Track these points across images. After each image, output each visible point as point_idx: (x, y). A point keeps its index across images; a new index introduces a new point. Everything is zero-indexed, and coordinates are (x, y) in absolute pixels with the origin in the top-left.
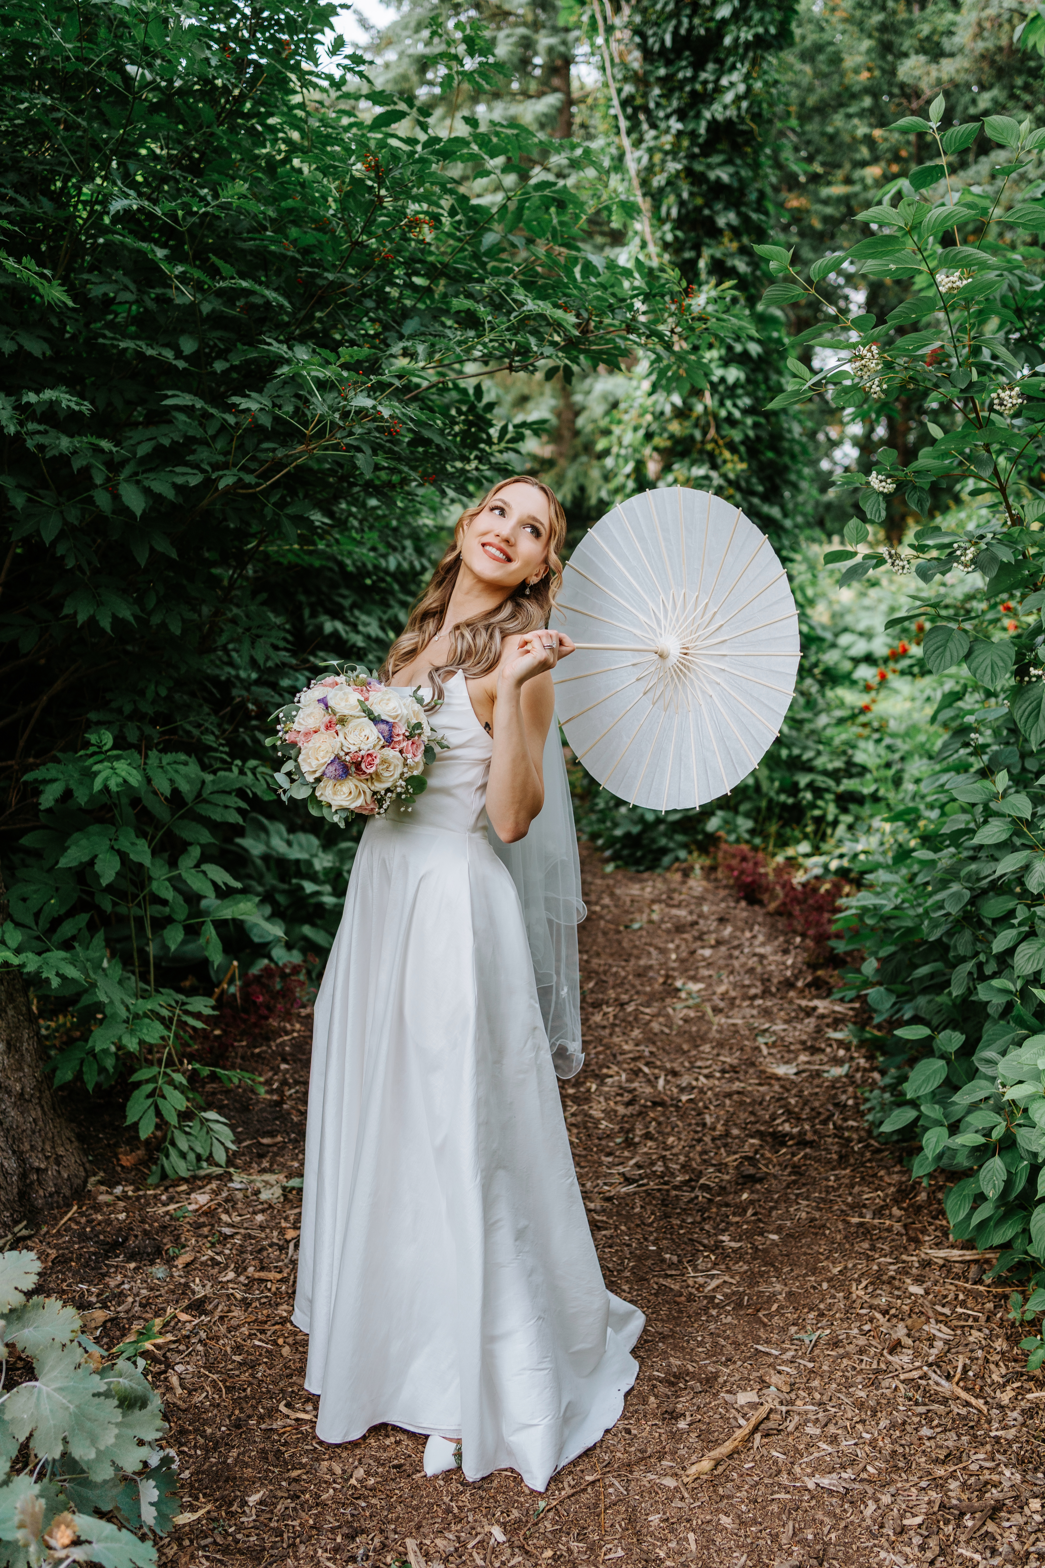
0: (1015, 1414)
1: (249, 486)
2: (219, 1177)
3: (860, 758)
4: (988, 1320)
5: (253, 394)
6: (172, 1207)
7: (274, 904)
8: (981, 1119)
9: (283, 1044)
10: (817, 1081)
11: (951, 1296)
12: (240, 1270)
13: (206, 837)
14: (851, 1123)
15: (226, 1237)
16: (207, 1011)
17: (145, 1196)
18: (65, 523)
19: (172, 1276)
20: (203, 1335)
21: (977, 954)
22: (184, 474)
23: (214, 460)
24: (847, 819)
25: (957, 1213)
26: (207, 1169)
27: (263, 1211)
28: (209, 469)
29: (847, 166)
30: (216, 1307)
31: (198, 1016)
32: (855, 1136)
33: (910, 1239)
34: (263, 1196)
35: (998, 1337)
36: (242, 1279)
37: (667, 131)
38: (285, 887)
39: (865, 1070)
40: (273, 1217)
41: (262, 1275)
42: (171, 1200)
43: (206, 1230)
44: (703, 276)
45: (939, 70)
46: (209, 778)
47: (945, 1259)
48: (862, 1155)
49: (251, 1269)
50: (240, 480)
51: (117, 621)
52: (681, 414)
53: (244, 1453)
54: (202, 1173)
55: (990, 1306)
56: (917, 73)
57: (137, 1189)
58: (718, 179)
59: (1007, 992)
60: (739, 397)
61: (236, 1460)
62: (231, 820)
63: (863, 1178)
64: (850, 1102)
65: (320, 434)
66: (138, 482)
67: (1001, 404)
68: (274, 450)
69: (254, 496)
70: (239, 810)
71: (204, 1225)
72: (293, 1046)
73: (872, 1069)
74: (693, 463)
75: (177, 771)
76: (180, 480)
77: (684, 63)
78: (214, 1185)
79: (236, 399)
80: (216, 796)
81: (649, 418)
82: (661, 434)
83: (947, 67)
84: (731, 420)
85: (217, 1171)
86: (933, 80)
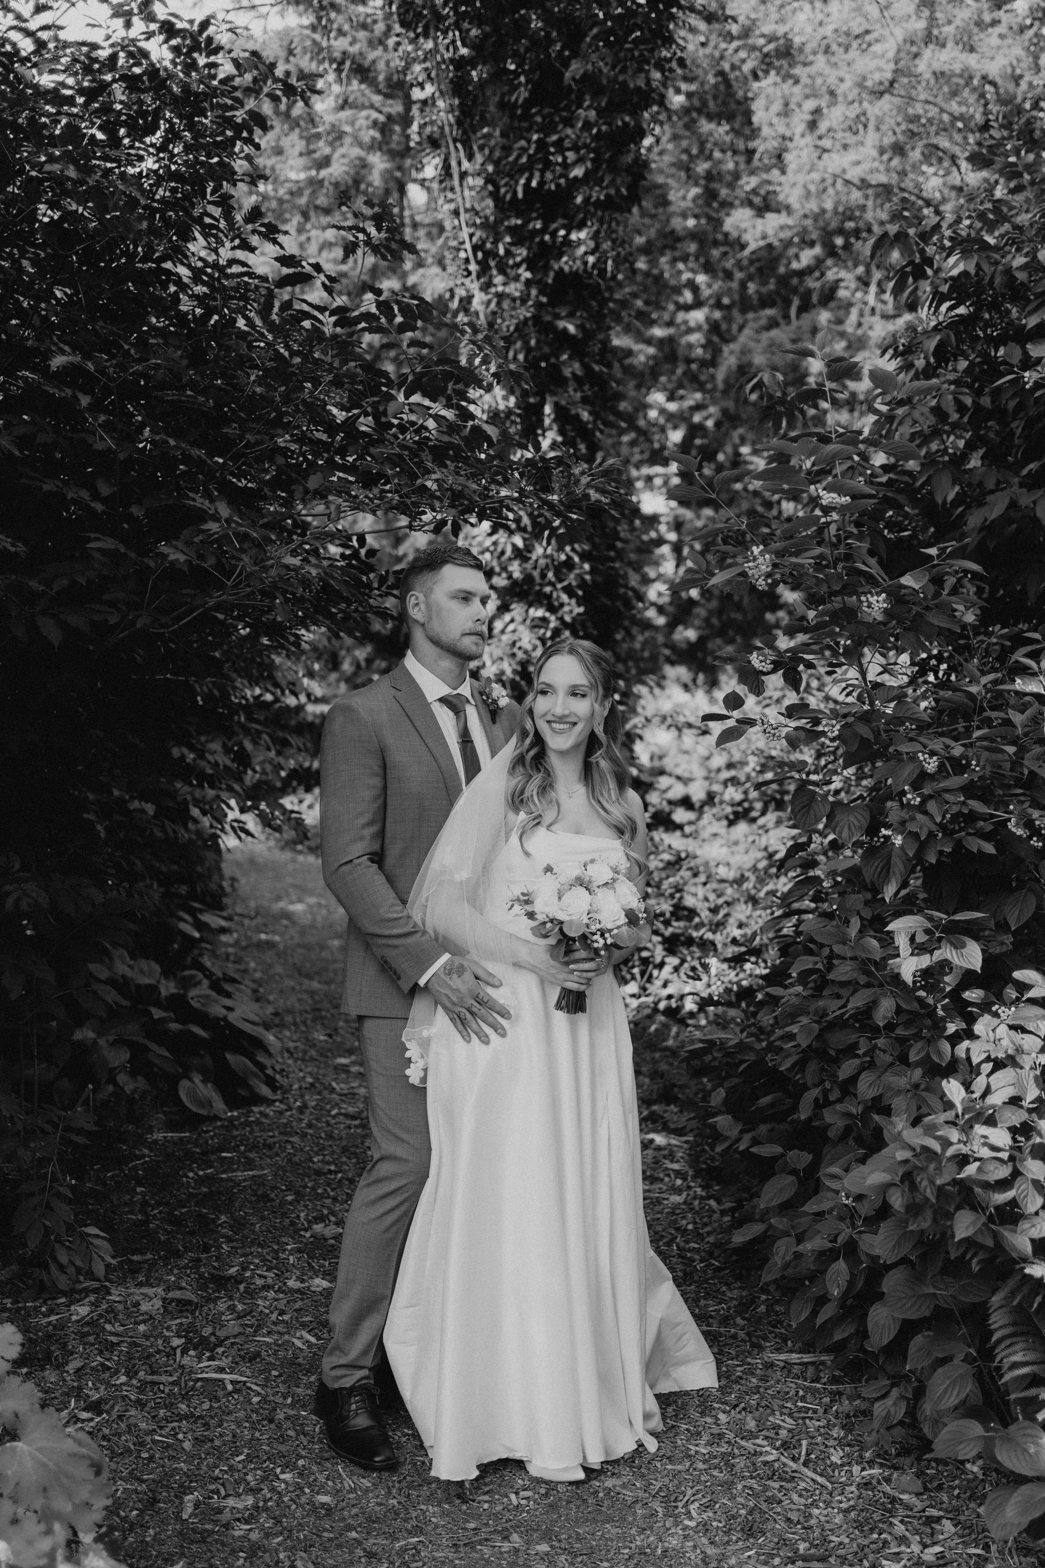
0: (853, 1488)
1: (163, 626)
2: (95, 1291)
3: (689, 901)
4: (825, 1412)
6: (53, 1318)
8: (827, 1227)
9: (135, 1168)
10: (657, 1208)
11: (792, 1393)
12: (131, 1373)
14: (693, 1245)
15: (113, 1344)
16: (90, 1127)
17: (25, 1308)
19: (64, 1380)
20: (106, 1431)
21: (822, 1082)
22: (101, 612)
23: (127, 600)
24: (673, 961)
25: (800, 1314)
26: (85, 1283)
27: (144, 1322)
28: (125, 608)
29: (671, 307)
30: (113, 1407)
31: (81, 1132)
32: (697, 1257)
33: (753, 1345)
34: (144, 1308)
35: (834, 1425)
36: (134, 1382)
37: (517, 278)
39: (702, 1198)
40: (155, 1328)
41: (155, 1378)
42: (51, 1312)
43: (91, 1339)
44: (547, 422)
45: (764, 225)
47: (785, 1362)
48: (705, 1272)
49: (142, 1373)
50: (155, 620)
52: (520, 555)
53: (159, 1533)
54: (81, 1286)
55: (827, 1400)
56: (743, 226)
57: (15, 1302)
58: (565, 330)
59: (848, 1115)
61: (155, 1538)
63: (707, 1293)
64: (690, 1227)
66: (54, 615)
67: (869, 607)
71: (88, 1334)
73: (709, 1198)
74: (530, 605)
76: (98, 618)
77: (534, 215)
78: (92, 1298)
82: (499, 574)
83: (772, 222)
84: (569, 564)
85: (95, 1284)
86: (758, 234)
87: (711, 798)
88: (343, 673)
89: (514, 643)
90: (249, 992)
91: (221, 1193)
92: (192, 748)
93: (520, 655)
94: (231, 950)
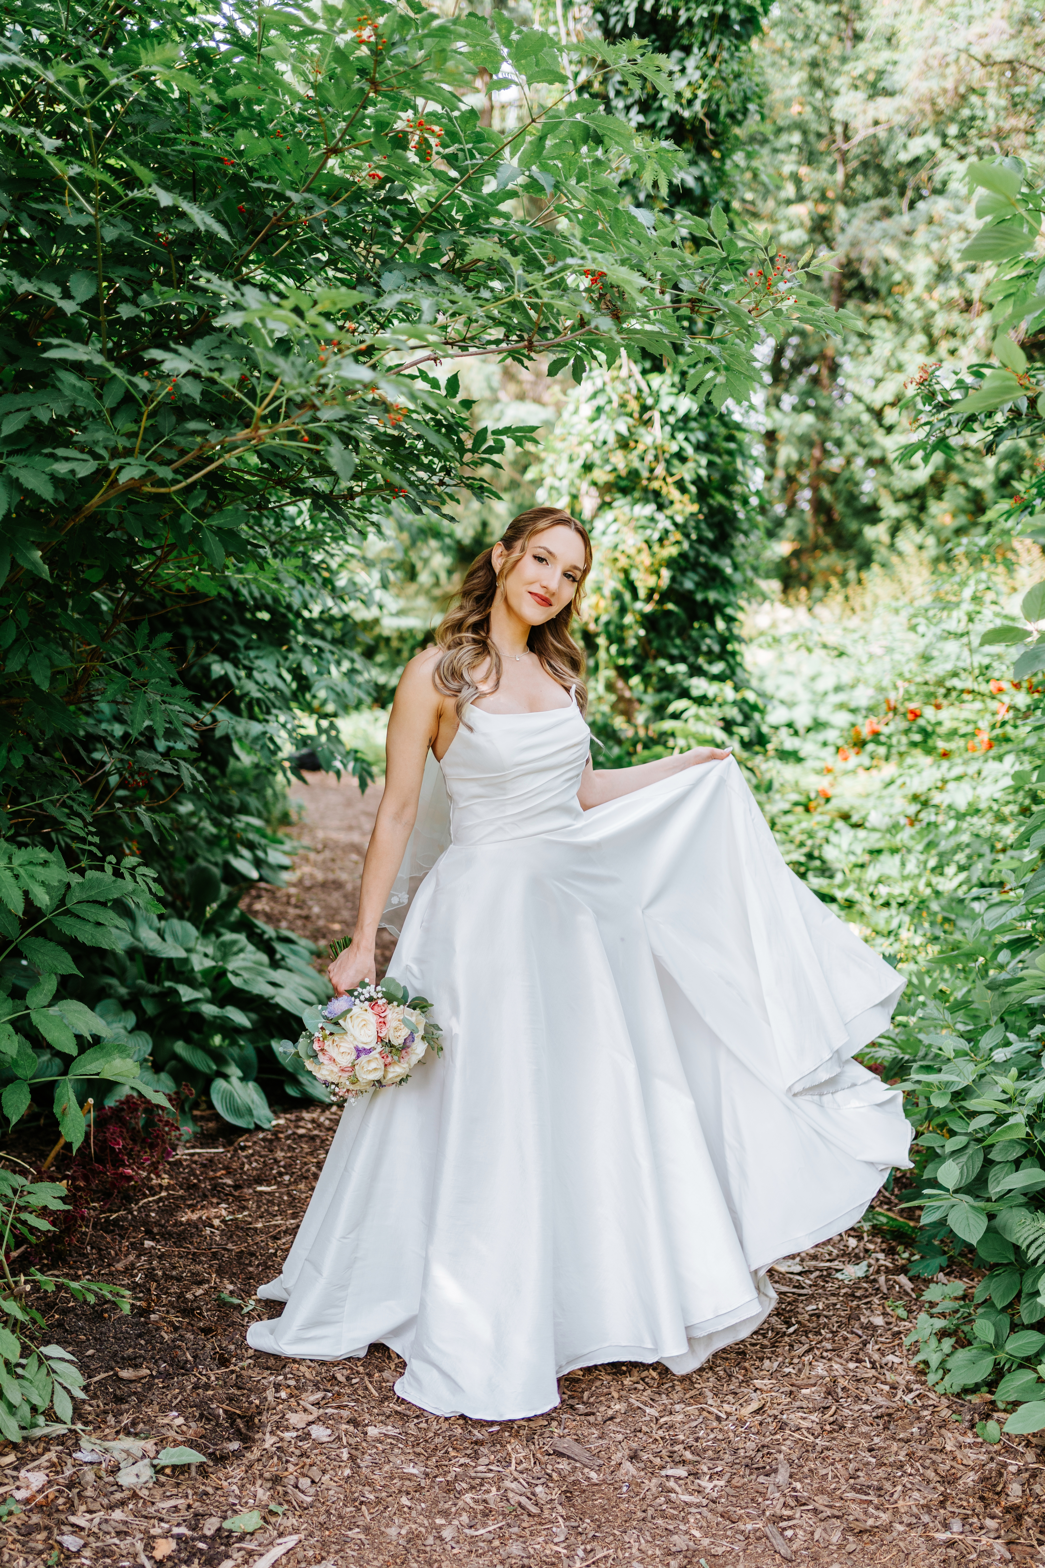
1: (162, 483)
2: (60, 1440)
5: (182, 349)
7: (139, 1011)
9: (147, 1209)
10: (829, 1287)
15: (70, 1553)
16: (57, 1205)
22: (67, 459)
23: (111, 444)
26: (43, 1429)
27: (123, 1504)
28: (106, 455)
31: (44, 1212)
34: (124, 1477)
38: (155, 988)
39: (889, 1272)
43: (39, 1541)
45: (876, 109)
46: (75, 879)
50: (150, 473)
52: (624, 443)
54: (37, 1433)
56: (853, 111)
60: (692, 430)
65: (274, 415)
68: (203, 433)
69: (164, 499)
71: (37, 1530)
72: (160, 1212)
74: (636, 502)
75: (32, 876)
76: (62, 468)
78: (53, 1455)
79: (155, 354)
81: (588, 447)
82: (602, 467)
83: (884, 107)
84: (681, 457)
85: (59, 1429)
86: (870, 120)
87: (818, 725)
88: (421, 585)
89: (616, 547)
90: (306, 954)
91: (252, 1254)
92: (236, 663)
93: (623, 562)
94: (293, 890)
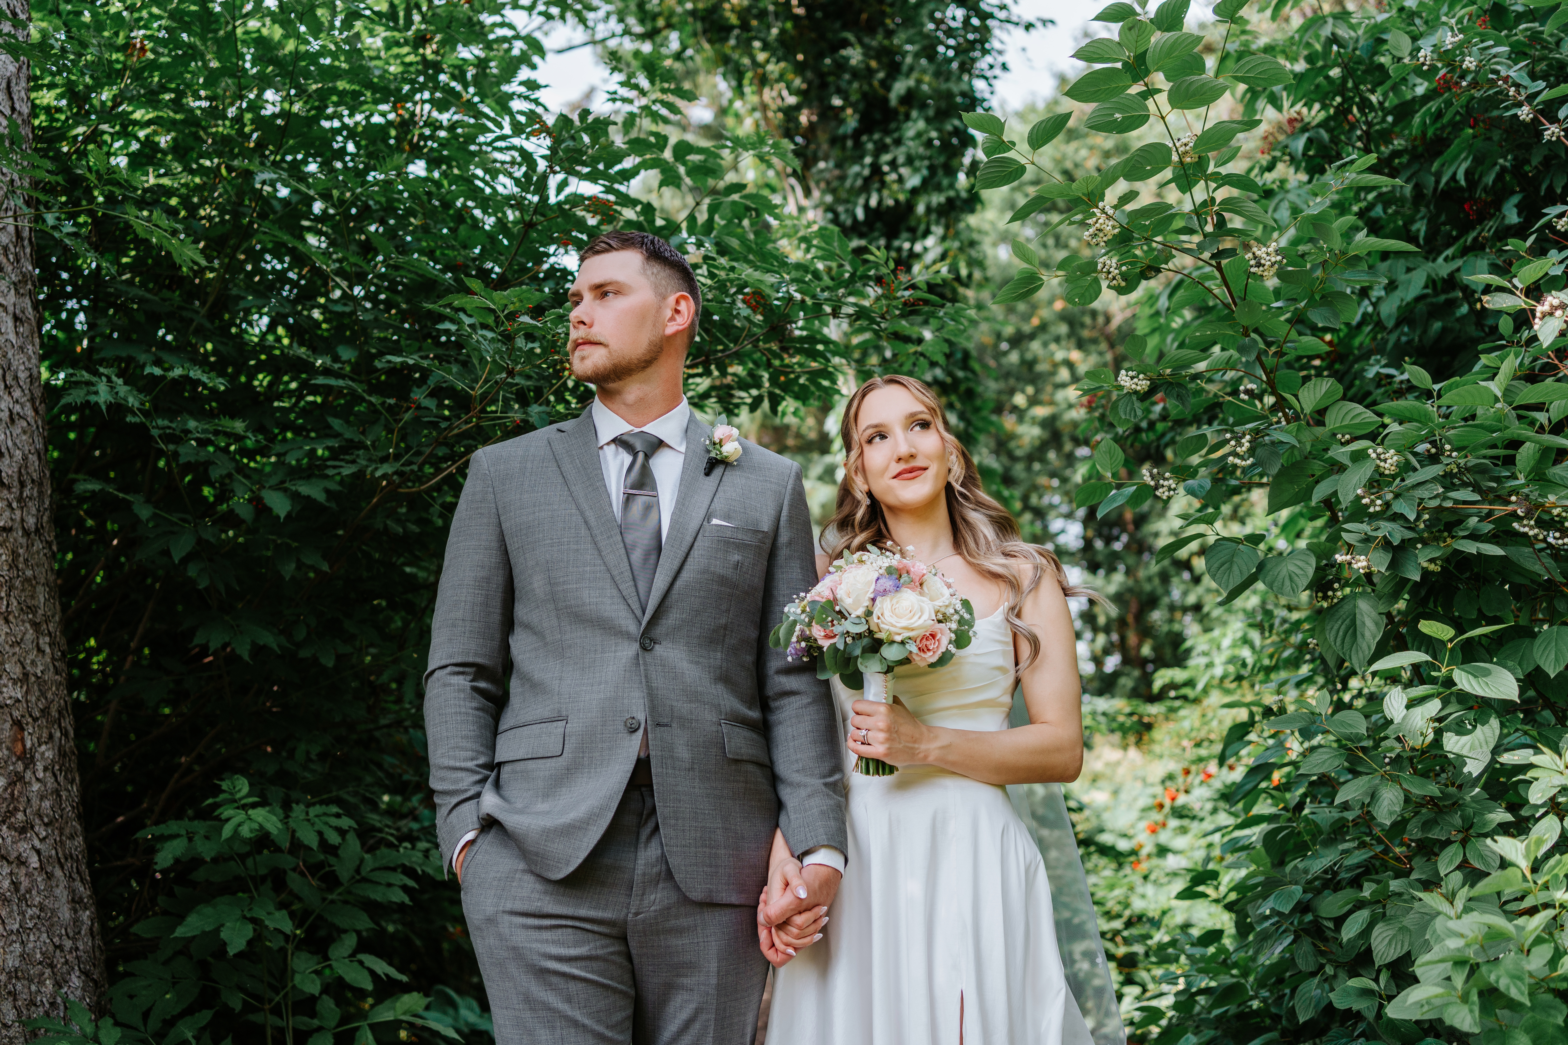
13: (364, 923)
18: (200, 541)
28: (365, 463)
50: (401, 472)
51: (258, 650)
62: (395, 899)
66: (285, 490)
67: (1259, 265)
70: (405, 888)
80: (377, 873)
